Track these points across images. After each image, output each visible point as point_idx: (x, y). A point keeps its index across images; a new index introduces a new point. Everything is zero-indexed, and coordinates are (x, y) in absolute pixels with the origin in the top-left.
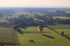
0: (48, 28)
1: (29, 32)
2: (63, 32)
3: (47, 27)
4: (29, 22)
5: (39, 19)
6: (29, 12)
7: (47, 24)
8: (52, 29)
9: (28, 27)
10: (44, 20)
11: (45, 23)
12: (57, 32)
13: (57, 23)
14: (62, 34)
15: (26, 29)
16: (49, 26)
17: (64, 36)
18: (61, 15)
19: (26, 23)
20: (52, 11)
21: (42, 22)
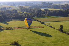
0: (38, 21)
1: (11, 29)
2: (62, 27)
3: (35, 20)
4: (12, 15)
5: (23, 11)
6: (12, 5)
7: (34, 16)
8: (43, 23)
9: (11, 21)
10: (30, 12)
11: (33, 15)
12: (51, 27)
13: (47, 15)
14: (61, 29)
15: (8, 24)
16: (37, 19)
17: (65, 33)
18: (48, 7)
19: (8, 16)
20: (37, 4)
21: (28, 14)
